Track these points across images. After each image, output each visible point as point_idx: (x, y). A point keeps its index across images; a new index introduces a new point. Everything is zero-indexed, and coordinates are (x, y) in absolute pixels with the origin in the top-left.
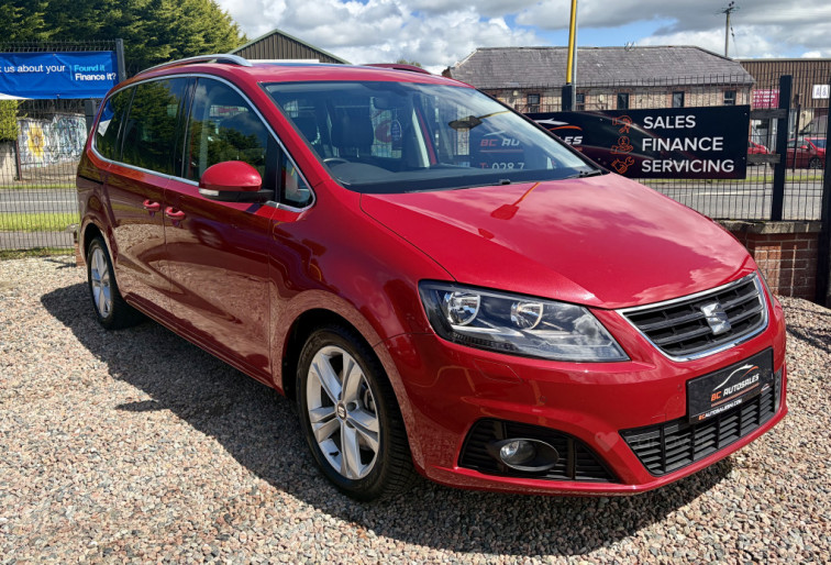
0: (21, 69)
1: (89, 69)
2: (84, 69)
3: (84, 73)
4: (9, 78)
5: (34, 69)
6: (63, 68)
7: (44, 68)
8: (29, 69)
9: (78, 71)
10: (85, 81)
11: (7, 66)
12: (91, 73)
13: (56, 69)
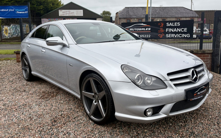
0: (2, 10)
1: (20, 10)
2: (19, 10)
3: (19, 11)
7: (8, 10)
9: (17, 11)
10: (19, 13)
12: (21, 11)
13: (12, 10)
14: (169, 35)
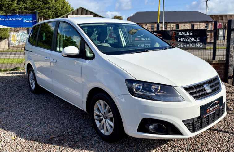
0: (10, 19)
2: (27, 19)
4: (6, 22)
5: (13, 19)
6: (21, 19)
7: (16, 19)
8: (12, 19)
9: (25, 20)
10: (27, 22)
11: (6, 18)
12: (29, 20)
13: (19, 19)
14: (181, 45)
